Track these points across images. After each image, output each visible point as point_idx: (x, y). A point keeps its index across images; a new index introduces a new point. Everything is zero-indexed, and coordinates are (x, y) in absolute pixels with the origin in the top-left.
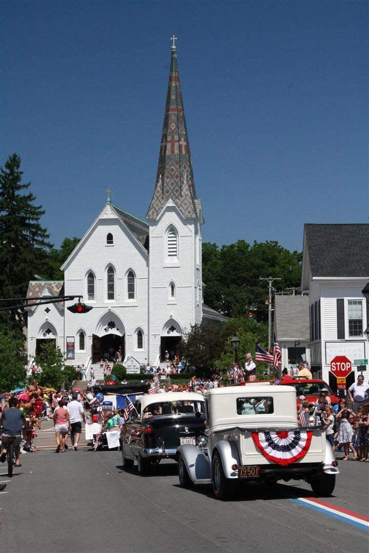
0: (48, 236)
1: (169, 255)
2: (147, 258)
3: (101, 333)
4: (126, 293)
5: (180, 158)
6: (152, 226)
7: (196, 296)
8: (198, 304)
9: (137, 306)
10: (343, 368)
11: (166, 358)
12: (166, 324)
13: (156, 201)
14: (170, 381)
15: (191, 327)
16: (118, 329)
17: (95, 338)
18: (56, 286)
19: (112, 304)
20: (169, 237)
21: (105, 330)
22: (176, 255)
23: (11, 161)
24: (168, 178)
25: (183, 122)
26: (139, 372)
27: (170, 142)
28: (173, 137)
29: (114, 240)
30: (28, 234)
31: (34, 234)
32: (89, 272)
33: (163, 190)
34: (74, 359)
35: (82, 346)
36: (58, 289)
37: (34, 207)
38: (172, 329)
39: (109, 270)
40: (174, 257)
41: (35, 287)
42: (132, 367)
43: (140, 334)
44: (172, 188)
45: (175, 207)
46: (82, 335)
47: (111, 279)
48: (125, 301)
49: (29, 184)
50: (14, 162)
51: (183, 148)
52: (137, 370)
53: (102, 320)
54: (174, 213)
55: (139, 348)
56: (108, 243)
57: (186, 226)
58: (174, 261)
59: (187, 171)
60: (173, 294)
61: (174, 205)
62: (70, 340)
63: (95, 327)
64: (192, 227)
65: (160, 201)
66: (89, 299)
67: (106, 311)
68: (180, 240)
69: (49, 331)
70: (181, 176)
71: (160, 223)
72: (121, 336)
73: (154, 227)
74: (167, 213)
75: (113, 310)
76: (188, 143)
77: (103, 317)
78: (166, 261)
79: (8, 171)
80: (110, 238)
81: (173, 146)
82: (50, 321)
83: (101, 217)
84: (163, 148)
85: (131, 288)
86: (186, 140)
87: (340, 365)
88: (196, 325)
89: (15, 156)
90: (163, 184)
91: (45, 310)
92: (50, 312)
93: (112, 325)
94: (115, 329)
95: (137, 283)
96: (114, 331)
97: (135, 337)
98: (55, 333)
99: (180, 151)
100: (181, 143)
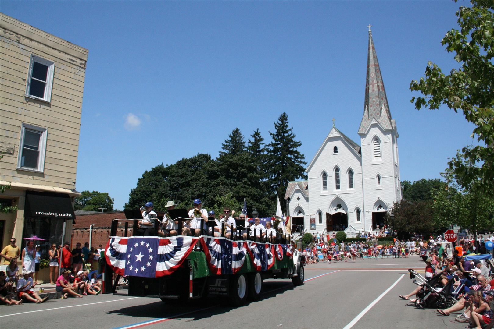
0: (304, 158)
1: (375, 157)
2: (360, 160)
3: (333, 212)
4: (348, 185)
5: (378, 93)
6: (363, 138)
7: (396, 184)
8: (398, 189)
9: (355, 193)
10: (452, 237)
11: (376, 227)
12: (376, 204)
13: (364, 122)
14: (376, 242)
15: (394, 204)
16: (343, 209)
17: (328, 215)
18: (304, 184)
19: (338, 192)
20: (374, 145)
21: (335, 210)
22: (380, 156)
23: (282, 116)
24: (371, 106)
25: (379, 72)
26: (355, 237)
27: (371, 84)
28: (373, 81)
29: (338, 150)
30: (292, 157)
31: (296, 157)
32: (323, 173)
33: (368, 114)
34: (315, 229)
35: (320, 221)
36: (305, 185)
37: (296, 142)
38: (380, 207)
39: (336, 170)
40: (379, 157)
41: (291, 185)
42: (351, 233)
43: (358, 211)
44: (375, 112)
45: (377, 124)
46: (320, 214)
47: (337, 176)
48: (347, 190)
49: (292, 128)
50: (283, 118)
51: (380, 88)
52: (354, 235)
53: (333, 203)
54: (377, 128)
55: (357, 221)
56: (335, 152)
57: (385, 136)
58: (379, 160)
59: (384, 101)
60: (379, 182)
61: (376, 123)
62: (313, 217)
63: (328, 209)
64: (390, 136)
65: (367, 122)
66: (324, 190)
67: (335, 197)
68: (382, 145)
69: (300, 212)
70: (380, 104)
71: (367, 136)
72: (345, 213)
73: (364, 139)
74: (372, 129)
75: (340, 196)
76: (383, 84)
77: (333, 201)
78: (373, 161)
79: (280, 123)
80: (335, 149)
81: (373, 87)
82: (301, 205)
83: (329, 137)
84: (367, 89)
85: (351, 181)
86: (382, 82)
87: (450, 235)
88: (397, 203)
89: (284, 114)
90: (368, 111)
91: (297, 199)
92: (300, 200)
93: (339, 206)
94: (342, 209)
95: (355, 177)
96: (341, 211)
97: (355, 213)
98: (304, 214)
99: (379, 89)
100: (378, 84)
